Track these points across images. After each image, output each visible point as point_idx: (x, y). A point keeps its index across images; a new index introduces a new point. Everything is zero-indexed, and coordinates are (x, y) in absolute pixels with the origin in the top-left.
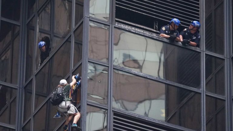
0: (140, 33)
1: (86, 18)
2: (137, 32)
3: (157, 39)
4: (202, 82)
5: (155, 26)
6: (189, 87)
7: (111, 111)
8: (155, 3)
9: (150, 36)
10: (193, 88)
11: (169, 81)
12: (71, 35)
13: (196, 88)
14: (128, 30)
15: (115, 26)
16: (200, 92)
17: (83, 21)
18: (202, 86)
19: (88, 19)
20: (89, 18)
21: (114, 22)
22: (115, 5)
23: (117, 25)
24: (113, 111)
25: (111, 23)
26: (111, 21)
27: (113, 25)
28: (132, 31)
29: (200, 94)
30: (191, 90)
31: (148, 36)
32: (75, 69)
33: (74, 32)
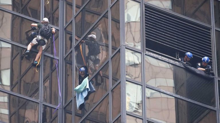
0: (166, 61)
1: (122, 46)
2: (163, 60)
3: (180, 66)
4: (217, 102)
5: (177, 56)
6: (207, 105)
7: (146, 120)
8: (176, 38)
9: (174, 64)
10: (210, 106)
11: (191, 100)
12: (108, 61)
13: (211, 106)
14: (156, 57)
15: (146, 54)
16: (216, 110)
17: (120, 49)
18: (217, 105)
19: (125, 47)
21: (145, 50)
22: (145, 38)
23: (147, 53)
24: (147, 120)
25: (143, 51)
26: (142, 50)
27: (144, 53)
28: (160, 58)
29: (215, 111)
30: (208, 107)
31: (172, 63)
32: (113, 87)
33: (112, 58)
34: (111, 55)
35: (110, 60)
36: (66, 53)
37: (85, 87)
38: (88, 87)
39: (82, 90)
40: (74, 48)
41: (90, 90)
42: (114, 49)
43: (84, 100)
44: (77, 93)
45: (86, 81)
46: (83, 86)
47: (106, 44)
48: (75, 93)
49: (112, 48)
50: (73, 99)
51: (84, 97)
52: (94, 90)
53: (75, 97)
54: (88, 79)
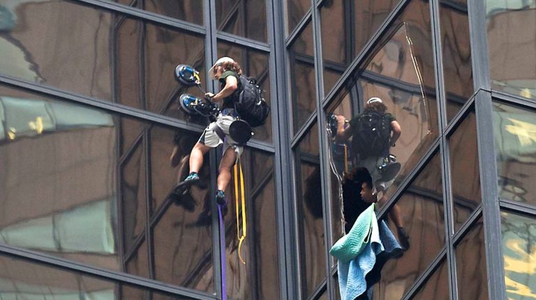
1: (482, 91)
12: (438, 147)
17: (474, 101)
19: (489, 95)
20: (491, 92)
32: (461, 233)
33: (448, 136)
34: (445, 125)
35: (442, 141)
36: (296, 131)
37: (366, 240)
38: (375, 238)
39: (357, 249)
40: (322, 110)
41: (383, 249)
42: (454, 101)
43: (365, 282)
44: (341, 261)
45: (368, 218)
46: (360, 235)
47: (425, 87)
48: (336, 262)
49: (449, 101)
50: (328, 281)
51: (366, 273)
52: (398, 246)
53: (336, 275)
54: (375, 210)
